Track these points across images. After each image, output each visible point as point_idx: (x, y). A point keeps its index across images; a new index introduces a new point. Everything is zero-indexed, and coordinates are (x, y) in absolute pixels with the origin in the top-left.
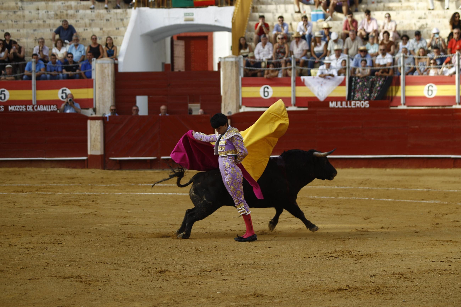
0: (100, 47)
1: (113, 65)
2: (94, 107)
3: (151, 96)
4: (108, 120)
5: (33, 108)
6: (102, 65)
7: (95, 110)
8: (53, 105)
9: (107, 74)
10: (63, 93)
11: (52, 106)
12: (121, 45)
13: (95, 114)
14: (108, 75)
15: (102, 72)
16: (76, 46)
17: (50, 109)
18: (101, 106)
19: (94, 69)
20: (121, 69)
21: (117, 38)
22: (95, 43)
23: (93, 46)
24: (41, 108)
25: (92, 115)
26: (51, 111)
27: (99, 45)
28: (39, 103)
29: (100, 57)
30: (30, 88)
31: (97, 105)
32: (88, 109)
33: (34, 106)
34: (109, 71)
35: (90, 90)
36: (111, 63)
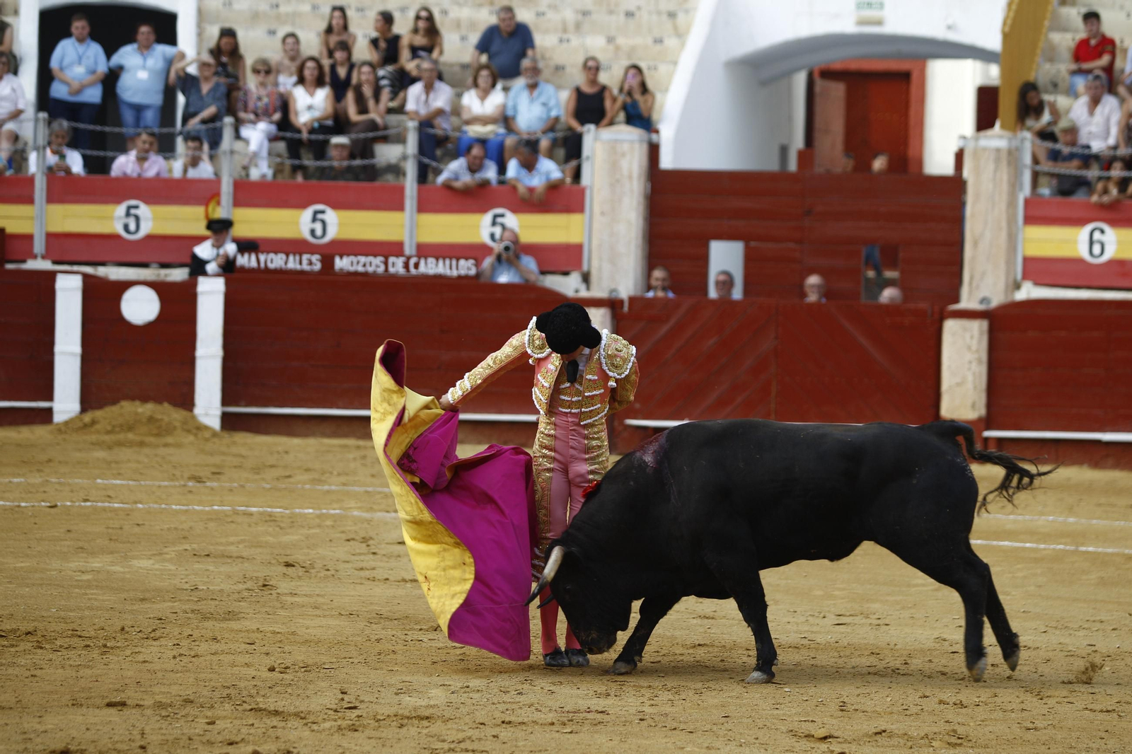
0: (607, 95)
1: (645, 148)
2: (585, 268)
3: (753, 244)
4: (626, 308)
5: (406, 266)
6: (613, 145)
7: (586, 278)
8: (467, 259)
9: (625, 172)
10: (494, 224)
11: (462, 262)
12: (666, 90)
13: (588, 288)
14: (630, 177)
15: (614, 166)
16: (533, 87)
17: (457, 269)
18: (606, 267)
19: (588, 158)
20: (667, 161)
21: (655, 68)
22: (593, 82)
23: (587, 89)
24: (430, 265)
25: (577, 291)
26: (460, 277)
27: (604, 89)
28: (425, 251)
29: (606, 121)
30: (399, 207)
31: (595, 263)
32: (566, 273)
33: (409, 258)
34: (634, 162)
35: (575, 218)
36: (641, 141)
